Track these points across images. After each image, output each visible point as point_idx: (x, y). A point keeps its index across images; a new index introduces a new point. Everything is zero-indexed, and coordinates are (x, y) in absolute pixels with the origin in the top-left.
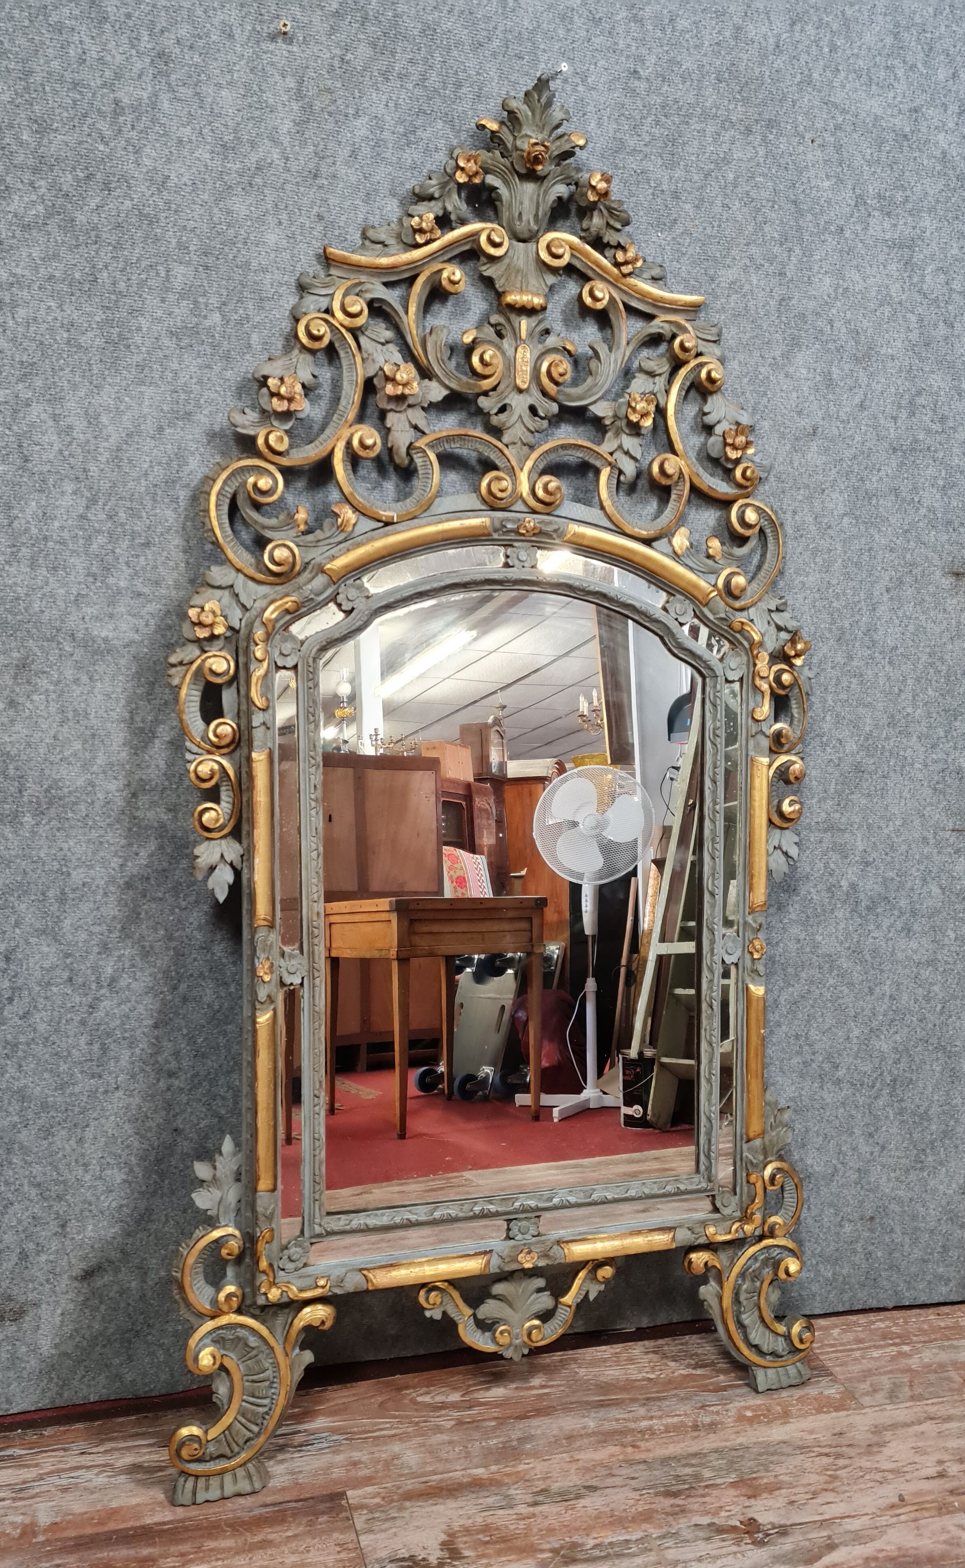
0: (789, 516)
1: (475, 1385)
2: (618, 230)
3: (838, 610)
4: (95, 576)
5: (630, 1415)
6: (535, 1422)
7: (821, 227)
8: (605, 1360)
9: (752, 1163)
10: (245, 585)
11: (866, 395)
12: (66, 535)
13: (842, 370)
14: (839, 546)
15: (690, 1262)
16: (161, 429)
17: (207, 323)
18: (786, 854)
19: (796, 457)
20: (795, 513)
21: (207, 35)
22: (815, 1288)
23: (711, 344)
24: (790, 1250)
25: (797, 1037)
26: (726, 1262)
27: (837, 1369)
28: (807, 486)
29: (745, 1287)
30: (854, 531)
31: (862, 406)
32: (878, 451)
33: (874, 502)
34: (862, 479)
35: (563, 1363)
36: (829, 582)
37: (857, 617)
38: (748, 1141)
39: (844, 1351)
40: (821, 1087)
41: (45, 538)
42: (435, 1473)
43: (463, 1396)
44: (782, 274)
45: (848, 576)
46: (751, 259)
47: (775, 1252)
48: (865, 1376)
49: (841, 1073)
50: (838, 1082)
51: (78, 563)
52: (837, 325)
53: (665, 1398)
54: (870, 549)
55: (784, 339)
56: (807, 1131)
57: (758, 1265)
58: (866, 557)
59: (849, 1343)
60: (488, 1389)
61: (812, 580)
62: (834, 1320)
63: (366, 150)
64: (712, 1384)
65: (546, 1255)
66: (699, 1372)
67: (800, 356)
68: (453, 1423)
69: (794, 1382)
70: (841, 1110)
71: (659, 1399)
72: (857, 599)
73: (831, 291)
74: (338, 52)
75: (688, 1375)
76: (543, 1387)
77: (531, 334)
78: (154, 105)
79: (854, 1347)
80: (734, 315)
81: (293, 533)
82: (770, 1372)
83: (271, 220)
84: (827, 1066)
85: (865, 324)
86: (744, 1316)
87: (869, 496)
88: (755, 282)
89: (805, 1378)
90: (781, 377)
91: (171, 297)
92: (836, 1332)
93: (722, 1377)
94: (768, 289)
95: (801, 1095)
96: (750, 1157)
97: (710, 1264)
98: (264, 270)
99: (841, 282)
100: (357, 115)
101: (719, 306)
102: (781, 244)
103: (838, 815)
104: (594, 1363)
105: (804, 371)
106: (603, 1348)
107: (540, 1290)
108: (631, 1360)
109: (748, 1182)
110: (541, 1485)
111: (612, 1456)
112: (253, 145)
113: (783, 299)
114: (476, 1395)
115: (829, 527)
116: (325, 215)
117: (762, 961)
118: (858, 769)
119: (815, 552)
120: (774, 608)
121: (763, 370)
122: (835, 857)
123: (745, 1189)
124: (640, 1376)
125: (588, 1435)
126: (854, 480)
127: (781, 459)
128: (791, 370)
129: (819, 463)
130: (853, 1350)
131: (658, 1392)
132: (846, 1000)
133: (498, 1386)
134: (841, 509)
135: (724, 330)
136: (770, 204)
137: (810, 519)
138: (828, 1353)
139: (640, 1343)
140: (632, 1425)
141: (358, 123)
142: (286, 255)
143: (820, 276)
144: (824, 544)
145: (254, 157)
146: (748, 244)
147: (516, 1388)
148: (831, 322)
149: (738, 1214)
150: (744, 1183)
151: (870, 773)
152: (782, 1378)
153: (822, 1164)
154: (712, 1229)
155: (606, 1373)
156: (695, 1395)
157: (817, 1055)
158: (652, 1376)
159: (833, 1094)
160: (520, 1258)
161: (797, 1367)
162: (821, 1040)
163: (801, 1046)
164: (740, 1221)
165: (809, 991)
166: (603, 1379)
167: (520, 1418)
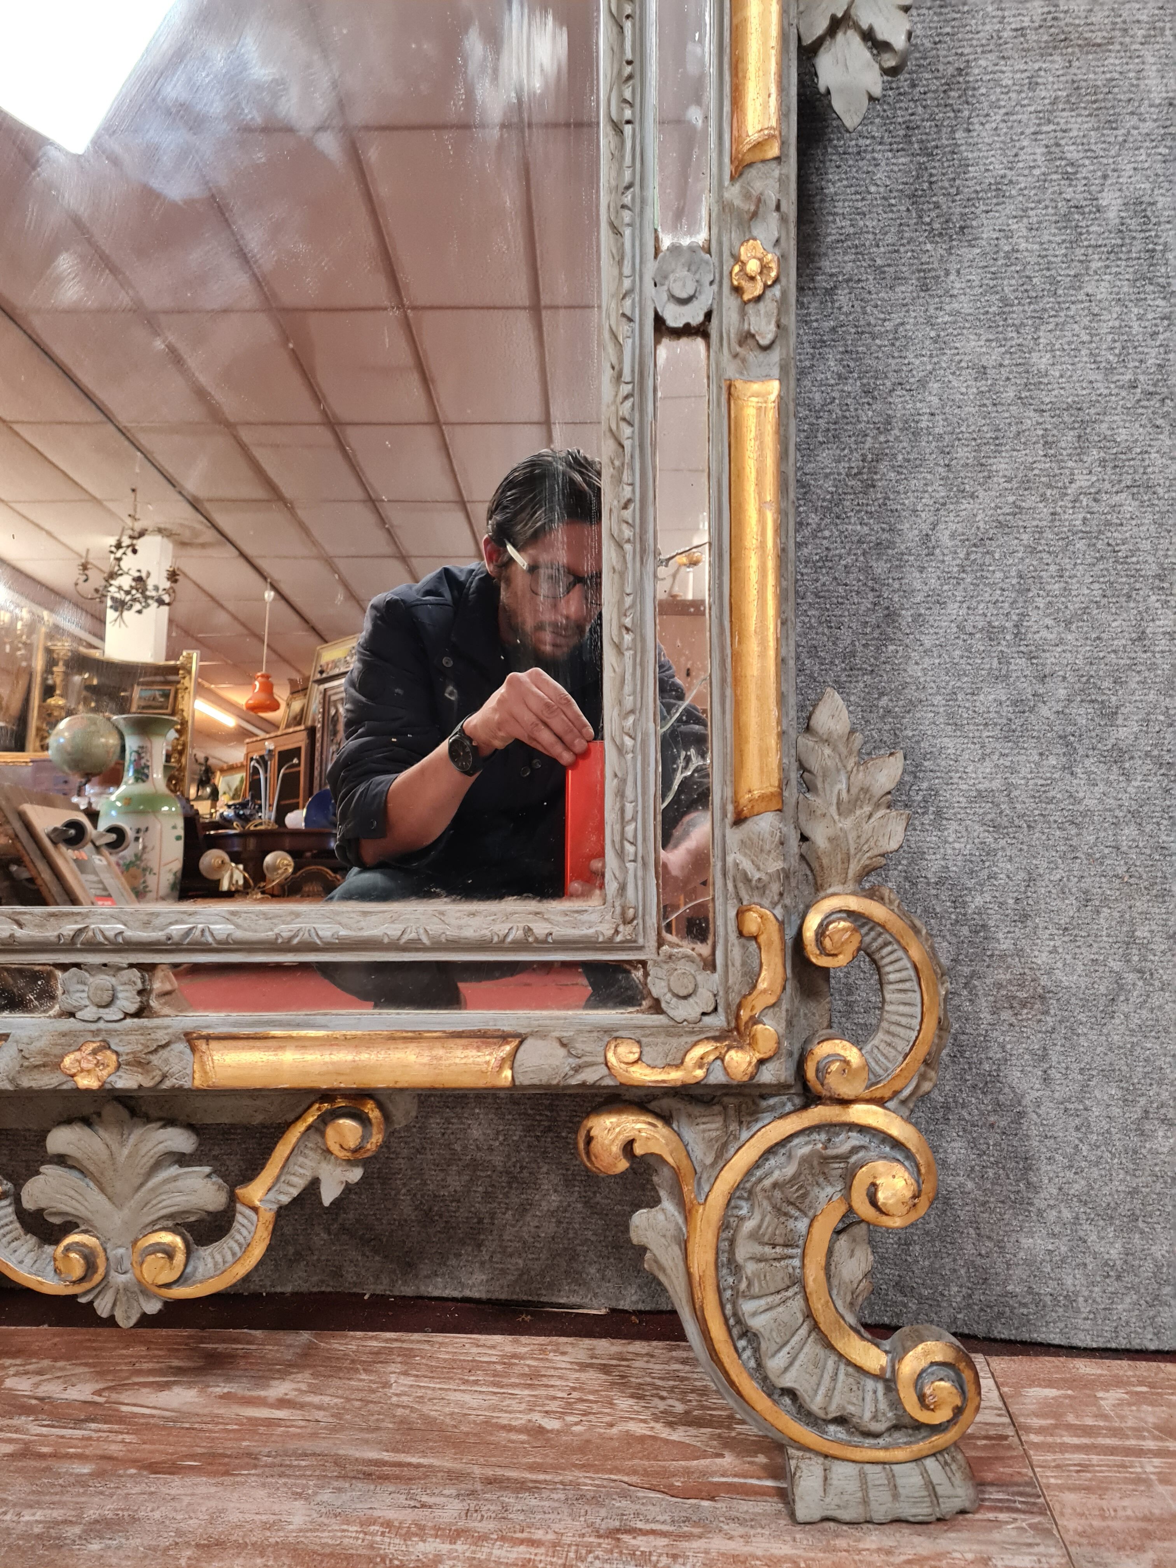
1: (151, 1372)
5: (407, 1516)
6: (176, 1485)
8: (474, 1366)
9: (747, 880)
15: (589, 1140)
18: (868, 36)
22: (1072, 1280)
24: (896, 1144)
25: (992, 634)
26: (701, 1154)
27: (1070, 1498)
29: (749, 1225)
35: (380, 1357)
38: (739, 820)
39: (1112, 1451)
40: (1068, 769)
43: (98, 1393)
47: (845, 1143)
48: (1148, 1535)
49: (1124, 733)
50: (1119, 755)
53: (534, 1488)
56: (1031, 880)
57: (790, 1170)
59: (1138, 1432)
60: (166, 1386)
62: (1122, 1367)
64: (687, 1472)
65: (139, 1064)
66: (678, 1435)
69: (907, 1511)
70: (1130, 831)
71: (521, 1487)
75: (642, 1439)
76: (283, 1403)
79: (1150, 1444)
82: (842, 1472)
84: (1082, 714)
86: (747, 1307)
89: (948, 1506)
92: (1109, 1398)
93: (728, 1460)
95: (1009, 787)
96: (746, 865)
97: (639, 1150)
106: (498, 1338)
107: (182, 1159)
108: (533, 1378)
109: (741, 934)
114: (125, 1397)
117: (769, 306)
123: (736, 954)
124: (520, 1420)
130: (1140, 1452)
131: (532, 1468)
132: (1127, 531)
133: (190, 1385)
138: (1064, 1448)
139: (587, 1342)
147: (223, 1397)
149: (718, 1021)
150: (733, 936)
152: (872, 1494)
153: (1080, 968)
154: (627, 1051)
155: (452, 1396)
156: (624, 1495)
157: (1050, 684)
158: (552, 1424)
159: (1101, 788)
160: (67, 1061)
161: (925, 1473)
162: (1061, 642)
163: (1003, 658)
164: (715, 1039)
165: (1018, 510)
166: (431, 1410)
167: (154, 1468)
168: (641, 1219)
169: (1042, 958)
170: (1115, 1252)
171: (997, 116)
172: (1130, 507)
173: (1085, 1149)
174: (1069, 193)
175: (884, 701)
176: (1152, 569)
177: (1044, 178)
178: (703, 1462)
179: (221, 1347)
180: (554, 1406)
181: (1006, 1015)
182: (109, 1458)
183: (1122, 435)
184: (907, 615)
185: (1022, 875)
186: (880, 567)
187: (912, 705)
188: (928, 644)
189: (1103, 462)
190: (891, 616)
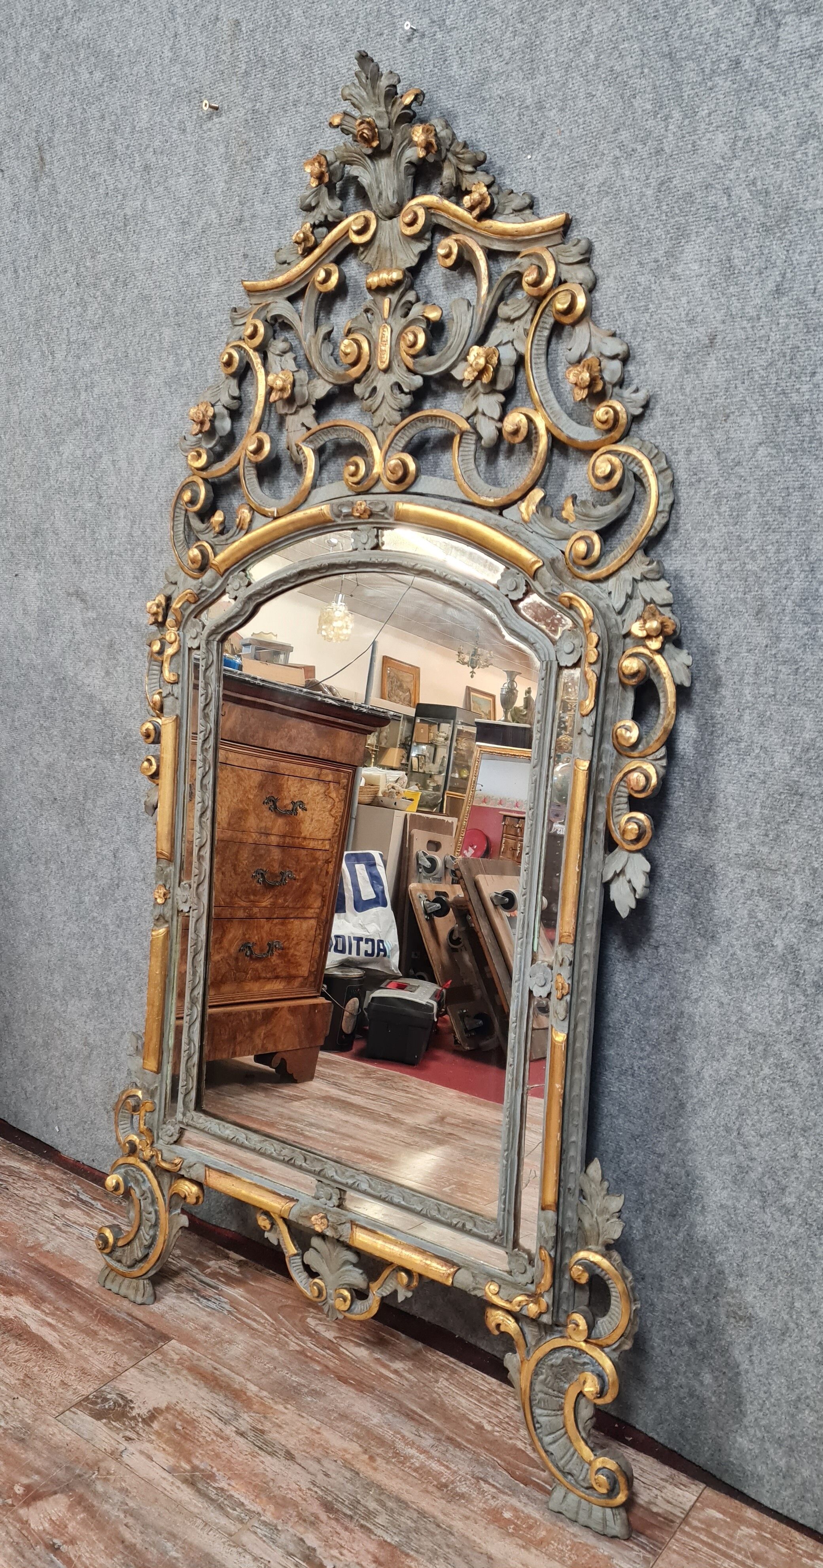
0: (681, 456)
2: (472, 173)
3: (755, 574)
4: (137, 578)
5: (411, 1437)
6: (343, 1388)
7: (707, 71)
8: (476, 1389)
9: (544, 1235)
10: (185, 580)
11: (783, 276)
12: (122, 549)
13: (747, 250)
14: (753, 488)
15: (485, 1317)
16: (162, 461)
17: (184, 369)
18: (630, 883)
19: (689, 382)
20: (689, 451)
21: (171, 138)
23: (576, 266)
25: (728, 1130)
26: (529, 1340)
28: (704, 415)
29: (542, 1377)
30: (775, 464)
31: (778, 291)
32: (808, 348)
33: (807, 420)
34: (784, 392)
35: (442, 1367)
36: (739, 538)
37: (786, 582)
38: (544, 1208)
40: (763, 1208)
41: (112, 553)
42: (231, 1368)
43: (335, 1338)
44: (659, 152)
45: (768, 528)
46: (621, 146)
47: (583, 1359)
49: (788, 1201)
50: (787, 1211)
51: (128, 569)
52: (737, 191)
53: (463, 1448)
54: (802, 487)
55: (668, 232)
56: (745, 1257)
57: (558, 1361)
58: (796, 497)
60: (359, 1345)
61: (715, 537)
63: (275, 182)
65: (332, 1229)
67: (688, 248)
68: (298, 1348)
69: (593, 1526)
71: (458, 1446)
72: (782, 556)
73: (726, 149)
74: (250, 105)
76: (396, 1372)
77: (393, 310)
78: (144, 210)
80: (606, 223)
81: (212, 535)
82: (571, 1496)
83: (214, 270)
84: (770, 1184)
85: (778, 175)
87: (796, 414)
88: (627, 173)
90: (666, 282)
91: (164, 355)
94: (643, 177)
95: (735, 1209)
96: (544, 1228)
98: (210, 315)
99: (740, 132)
100: (267, 154)
101: (589, 218)
102: (656, 114)
103: (765, 850)
104: (466, 1387)
105: (695, 266)
106: (494, 1380)
107: (351, 1264)
109: (540, 1257)
110: (267, 1426)
111: (345, 1450)
112: (199, 213)
113: (662, 183)
114: (343, 1344)
115: (738, 463)
116: (249, 253)
117: (564, 1004)
118: (794, 790)
119: (718, 500)
120: (638, 577)
121: (641, 279)
122: (763, 905)
124: (477, 1419)
125: (358, 1425)
126: (771, 395)
127: (669, 386)
128: (679, 270)
129: (720, 381)
131: (468, 1441)
133: (368, 1349)
134: (754, 437)
135: (596, 245)
136: (639, 70)
137: (708, 456)
140: (400, 1445)
141: (267, 162)
142: (225, 298)
143: (708, 135)
144: (731, 487)
145: (200, 224)
146: (615, 132)
148: (727, 192)
149: (533, 1288)
151: (812, 798)
152: (581, 1512)
153: (767, 1311)
154: (494, 1288)
155: (458, 1398)
156: (494, 1467)
157: (755, 1164)
158: (488, 1427)
159: (778, 1224)
160: (313, 1218)
161: (604, 1514)
162: (758, 1145)
163: (732, 1142)
164: (528, 1296)
165: (737, 1074)
166: (447, 1400)
167: (340, 1378)
168: (509, 1356)
169: (750, 1299)
170: (782, 1463)
171: (727, 891)
172: (789, 1091)
173: (768, 1404)
174: (759, 935)
175: (679, 1144)
176: (799, 1123)
177: (748, 924)
178: (535, 1470)
179: (387, 1336)
180: (494, 1420)
181: (732, 1320)
182: (327, 1367)
183: (785, 1055)
184: (689, 1107)
185: (740, 1253)
186: (678, 1080)
187: (691, 1151)
188: (699, 1123)
189: (776, 1066)
190: (682, 1105)
